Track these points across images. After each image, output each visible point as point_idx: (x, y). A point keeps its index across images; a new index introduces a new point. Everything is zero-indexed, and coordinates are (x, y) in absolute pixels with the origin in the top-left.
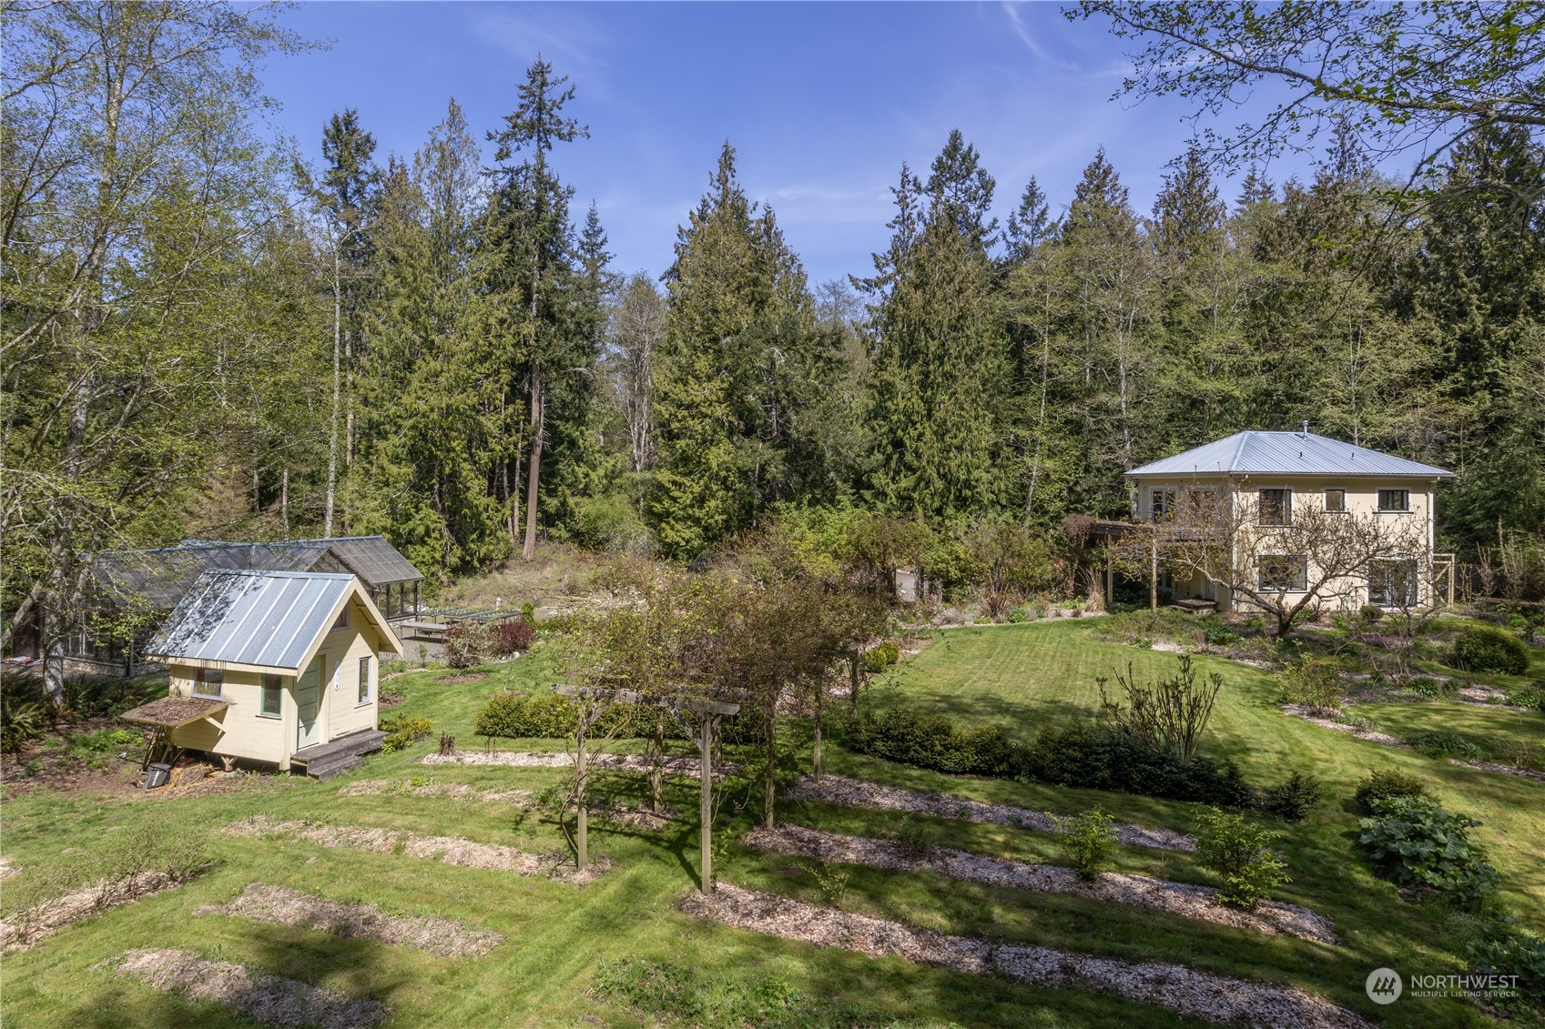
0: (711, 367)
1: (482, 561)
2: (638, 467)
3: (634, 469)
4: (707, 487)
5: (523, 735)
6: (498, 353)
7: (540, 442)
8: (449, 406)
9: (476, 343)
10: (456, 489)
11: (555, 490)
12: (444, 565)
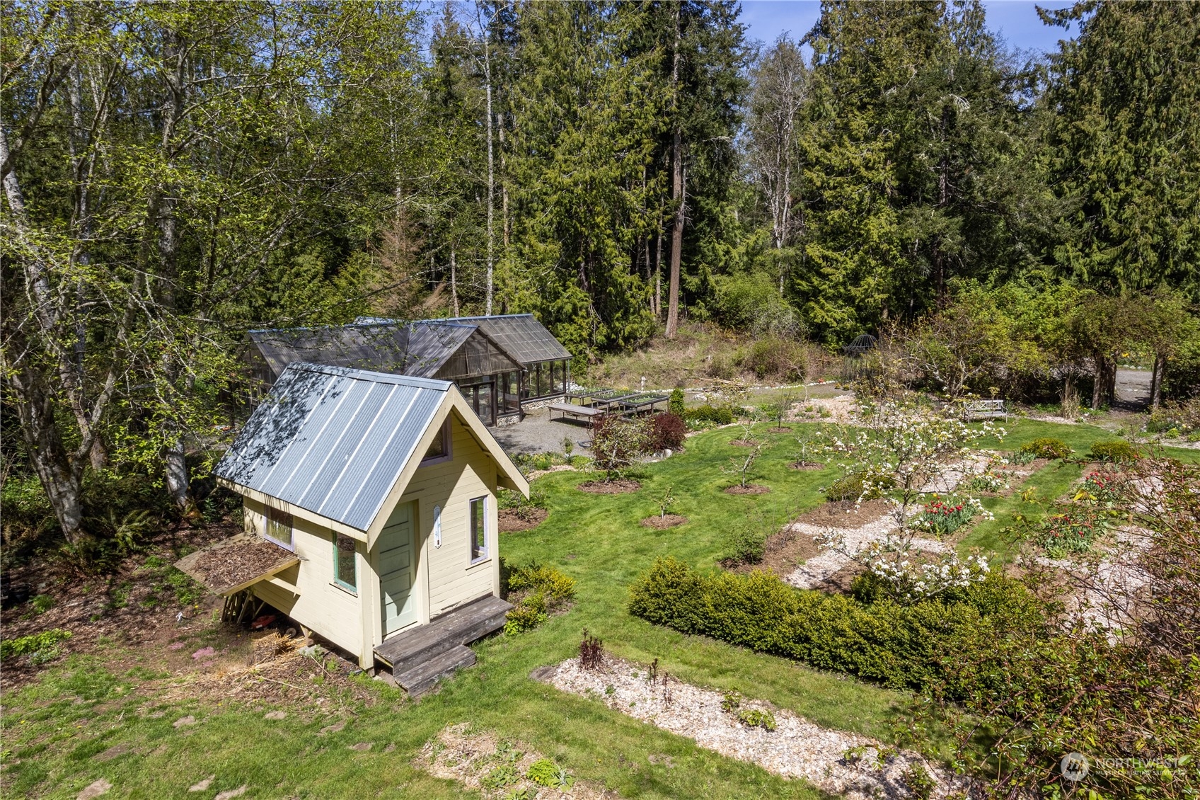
0: (870, 125)
1: (626, 340)
2: (779, 243)
3: (774, 246)
4: (863, 262)
5: (701, 632)
6: (640, 122)
7: (682, 218)
8: (593, 179)
9: (618, 109)
10: (601, 266)
11: (696, 268)
12: (591, 342)
